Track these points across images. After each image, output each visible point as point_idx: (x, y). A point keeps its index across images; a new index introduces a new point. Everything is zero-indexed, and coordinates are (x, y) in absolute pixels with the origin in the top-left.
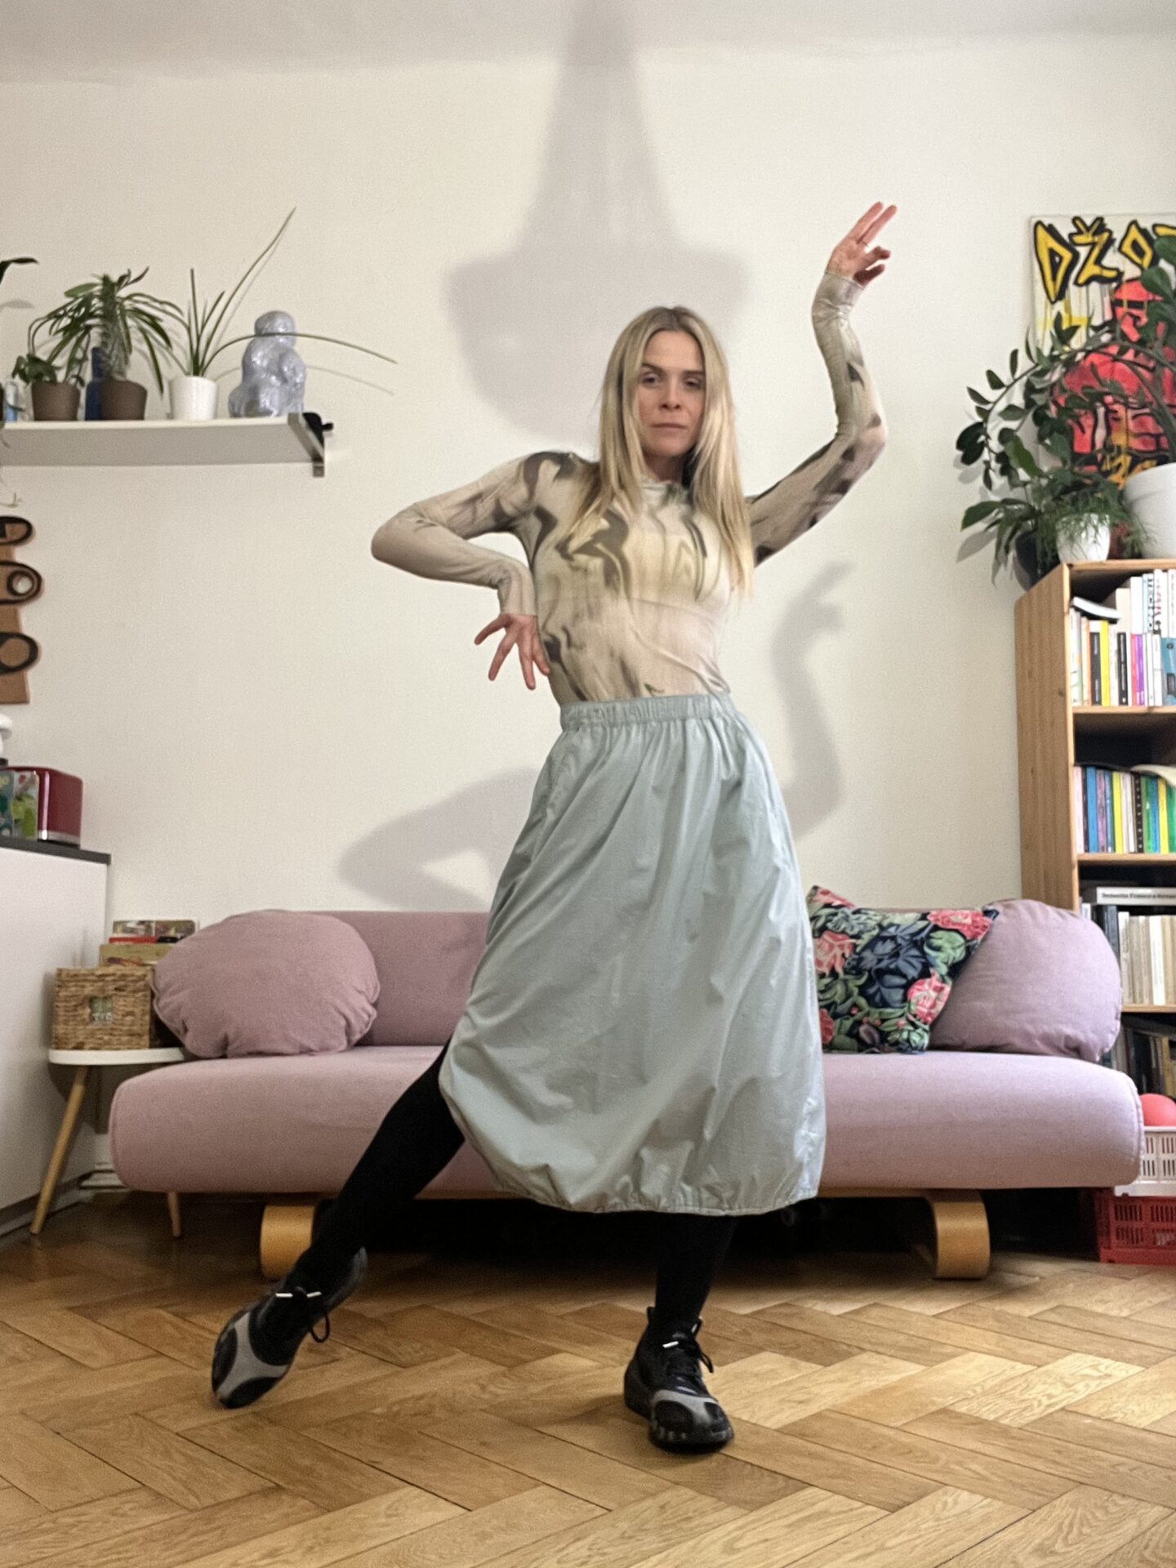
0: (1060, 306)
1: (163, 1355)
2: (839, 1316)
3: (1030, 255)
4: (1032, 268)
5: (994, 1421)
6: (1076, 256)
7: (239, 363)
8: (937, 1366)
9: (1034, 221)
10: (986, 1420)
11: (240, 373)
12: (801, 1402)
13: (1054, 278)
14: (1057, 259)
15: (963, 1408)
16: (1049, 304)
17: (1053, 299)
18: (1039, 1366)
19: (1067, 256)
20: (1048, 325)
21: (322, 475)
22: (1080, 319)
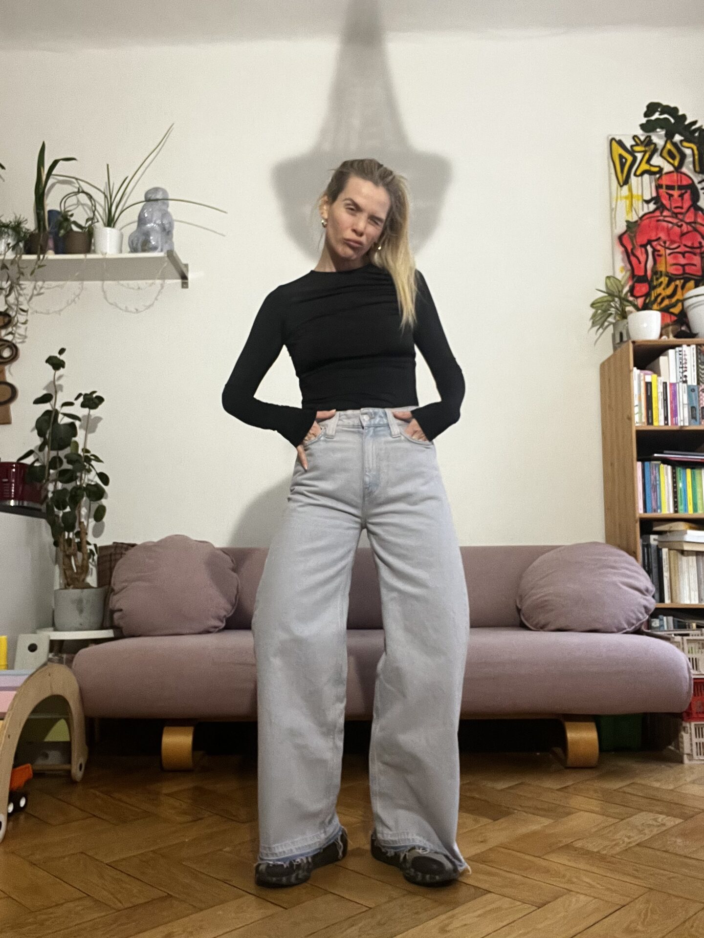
0: (626, 188)
1: (95, 816)
2: (502, 790)
3: (608, 158)
4: (609, 166)
5: (598, 852)
6: (635, 158)
7: (136, 218)
8: (563, 819)
9: (610, 138)
10: (593, 852)
11: (136, 224)
12: (482, 842)
13: (622, 171)
14: (624, 160)
15: (579, 844)
16: (619, 187)
17: (622, 184)
18: (622, 820)
19: (630, 159)
20: (619, 201)
21: (187, 287)
22: (638, 195)
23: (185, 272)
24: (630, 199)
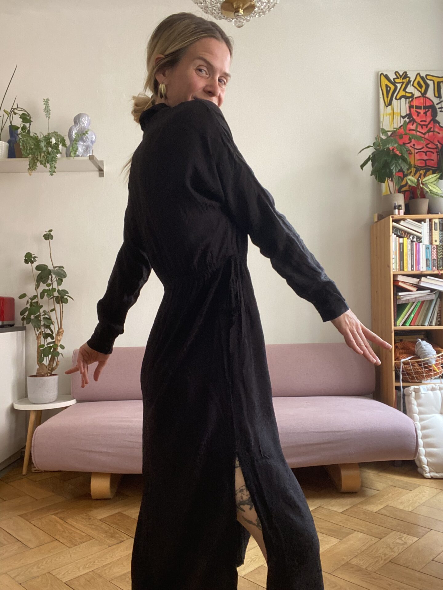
0: (389, 107)
3: (378, 87)
4: (379, 92)
6: (396, 87)
8: (345, 539)
9: (380, 73)
10: (363, 569)
13: (387, 97)
14: (389, 89)
15: (354, 562)
16: (385, 107)
17: (387, 105)
18: (381, 539)
19: (393, 87)
20: (385, 116)
21: (103, 176)
22: (397, 113)
23: (101, 167)
24: (392, 115)
